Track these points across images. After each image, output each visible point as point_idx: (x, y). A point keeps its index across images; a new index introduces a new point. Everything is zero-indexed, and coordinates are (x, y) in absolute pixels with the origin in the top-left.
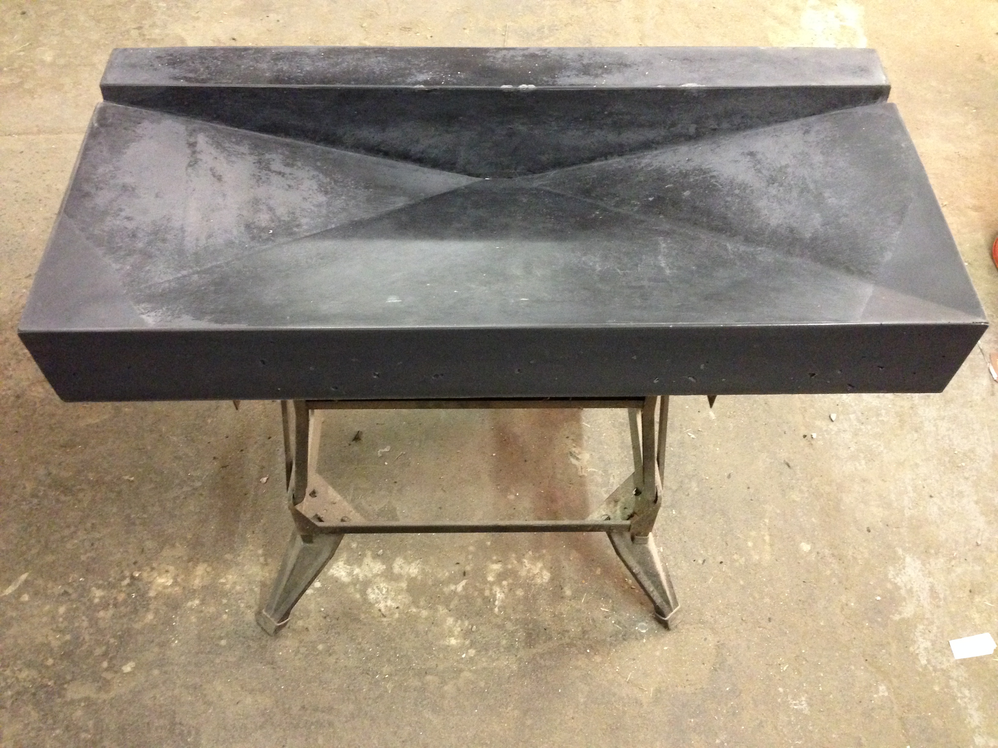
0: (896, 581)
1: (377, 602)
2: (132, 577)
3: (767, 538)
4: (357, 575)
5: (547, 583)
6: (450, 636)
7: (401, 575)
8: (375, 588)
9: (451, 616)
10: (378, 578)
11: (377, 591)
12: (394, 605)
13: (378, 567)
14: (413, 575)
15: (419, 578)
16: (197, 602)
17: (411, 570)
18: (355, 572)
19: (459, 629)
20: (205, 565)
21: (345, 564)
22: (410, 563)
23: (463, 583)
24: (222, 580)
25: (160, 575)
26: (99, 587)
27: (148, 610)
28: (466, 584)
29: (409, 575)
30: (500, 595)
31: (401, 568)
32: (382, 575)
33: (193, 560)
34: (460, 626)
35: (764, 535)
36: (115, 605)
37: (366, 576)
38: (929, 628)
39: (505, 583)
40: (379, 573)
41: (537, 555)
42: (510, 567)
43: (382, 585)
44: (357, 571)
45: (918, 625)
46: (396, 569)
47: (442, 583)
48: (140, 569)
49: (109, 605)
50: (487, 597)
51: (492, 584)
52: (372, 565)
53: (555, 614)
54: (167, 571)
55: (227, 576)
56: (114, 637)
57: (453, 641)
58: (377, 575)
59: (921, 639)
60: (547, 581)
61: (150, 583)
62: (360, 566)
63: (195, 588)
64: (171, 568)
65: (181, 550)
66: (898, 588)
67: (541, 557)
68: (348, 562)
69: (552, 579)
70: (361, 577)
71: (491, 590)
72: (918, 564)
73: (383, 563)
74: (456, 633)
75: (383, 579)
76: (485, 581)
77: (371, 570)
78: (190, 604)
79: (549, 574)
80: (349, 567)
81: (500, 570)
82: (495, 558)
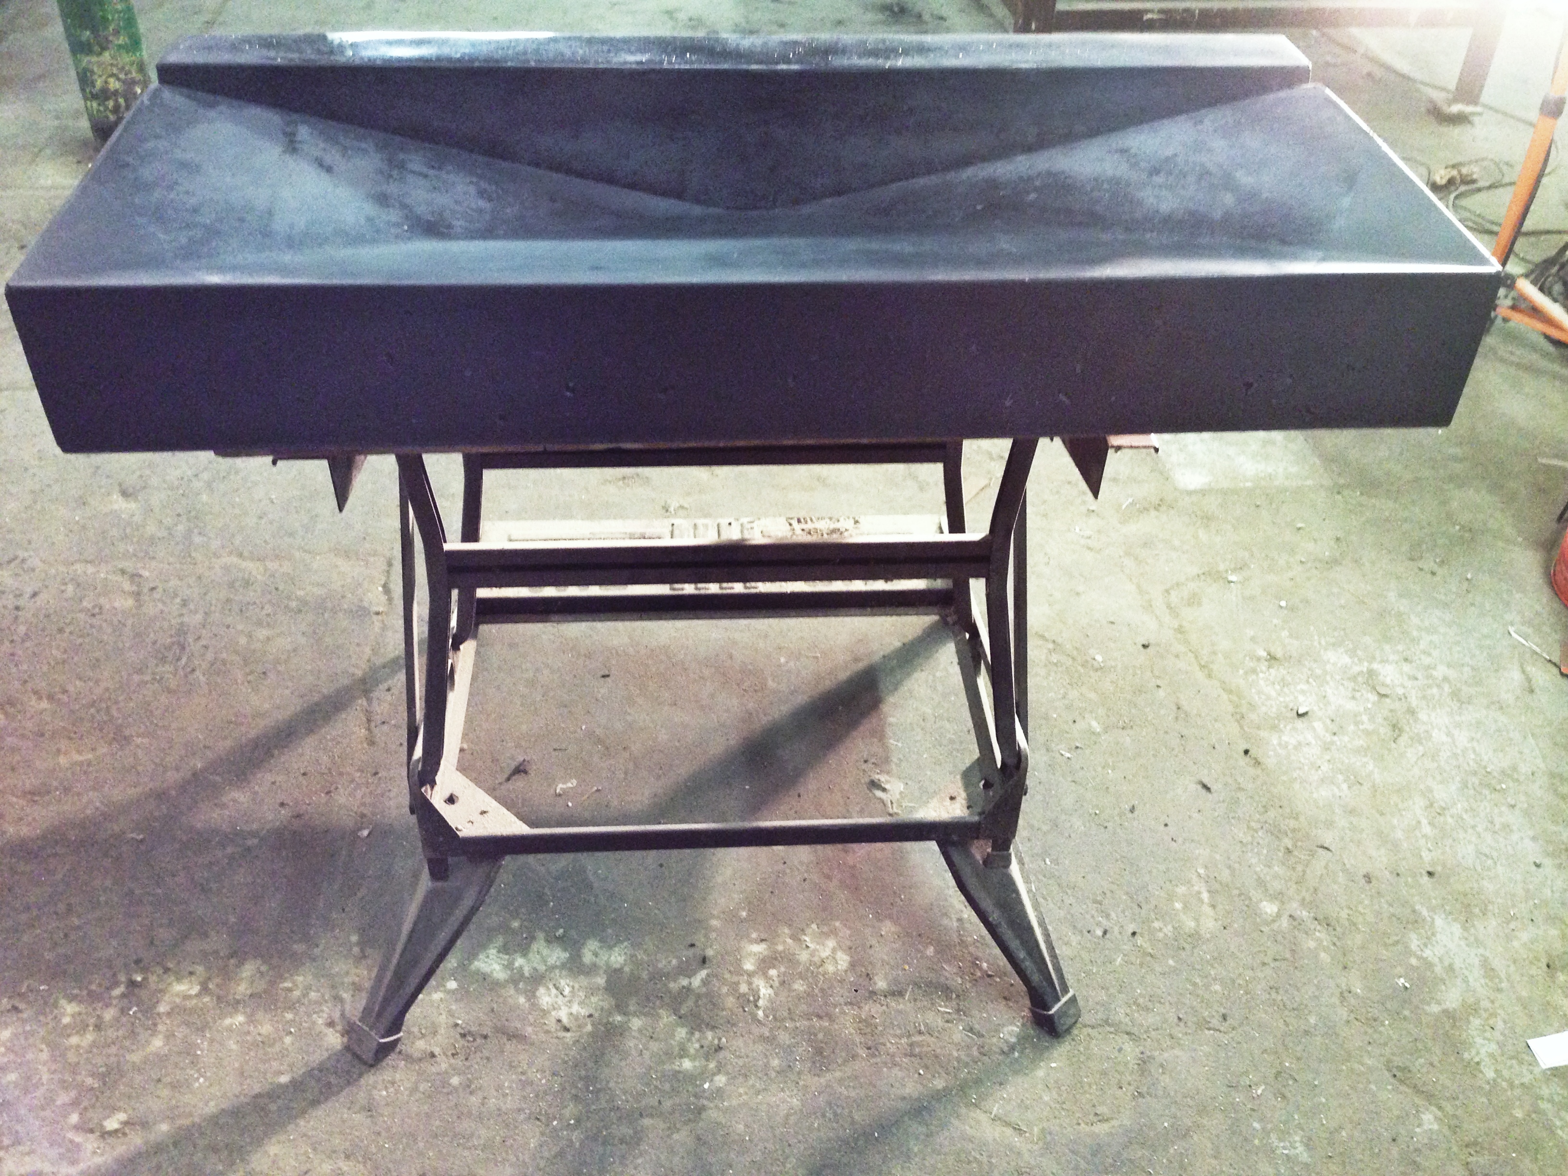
0: (1425, 955)
1: (554, 1009)
2: (132, 984)
3: (1205, 896)
4: (521, 967)
5: (846, 971)
6: (681, 1057)
7: (595, 965)
8: (551, 986)
9: (683, 1026)
10: (557, 971)
11: (554, 991)
12: (584, 1012)
13: (557, 955)
14: (618, 966)
15: (627, 969)
16: (240, 1018)
17: (613, 958)
18: (517, 964)
19: (697, 1046)
20: (259, 962)
21: (499, 952)
22: (611, 948)
23: (703, 973)
24: (288, 984)
25: (179, 980)
26: (72, 999)
27: (154, 1032)
28: (708, 975)
29: (607, 964)
30: (765, 992)
31: (596, 955)
32: (563, 966)
33: (239, 955)
34: (698, 1040)
35: (1199, 893)
36: (98, 1027)
37: (535, 969)
38: (1491, 1022)
39: (773, 972)
40: (558, 963)
41: (825, 929)
42: (780, 948)
43: (563, 982)
44: (519, 961)
45: (1471, 1018)
46: (588, 957)
47: (667, 975)
48: (145, 970)
49: (88, 1026)
50: (744, 995)
51: (750, 975)
52: (545, 952)
53: (860, 1018)
54: (191, 973)
55: (295, 978)
56: (93, 1075)
57: (687, 1064)
58: (553, 968)
59: (1479, 1040)
60: (844, 968)
61: (161, 991)
62: (525, 955)
63: (237, 997)
64: (200, 969)
65: (218, 941)
66: (1430, 965)
67: (834, 932)
68: (505, 949)
69: (853, 965)
70: (527, 971)
71: (750, 984)
72: (1457, 929)
73: (565, 950)
74: (692, 1051)
75: (564, 973)
76: (740, 972)
77: (545, 962)
78: (228, 1021)
79: (847, 958)
80: (507, 957)
81: (766, 953)
82: (754, 935)
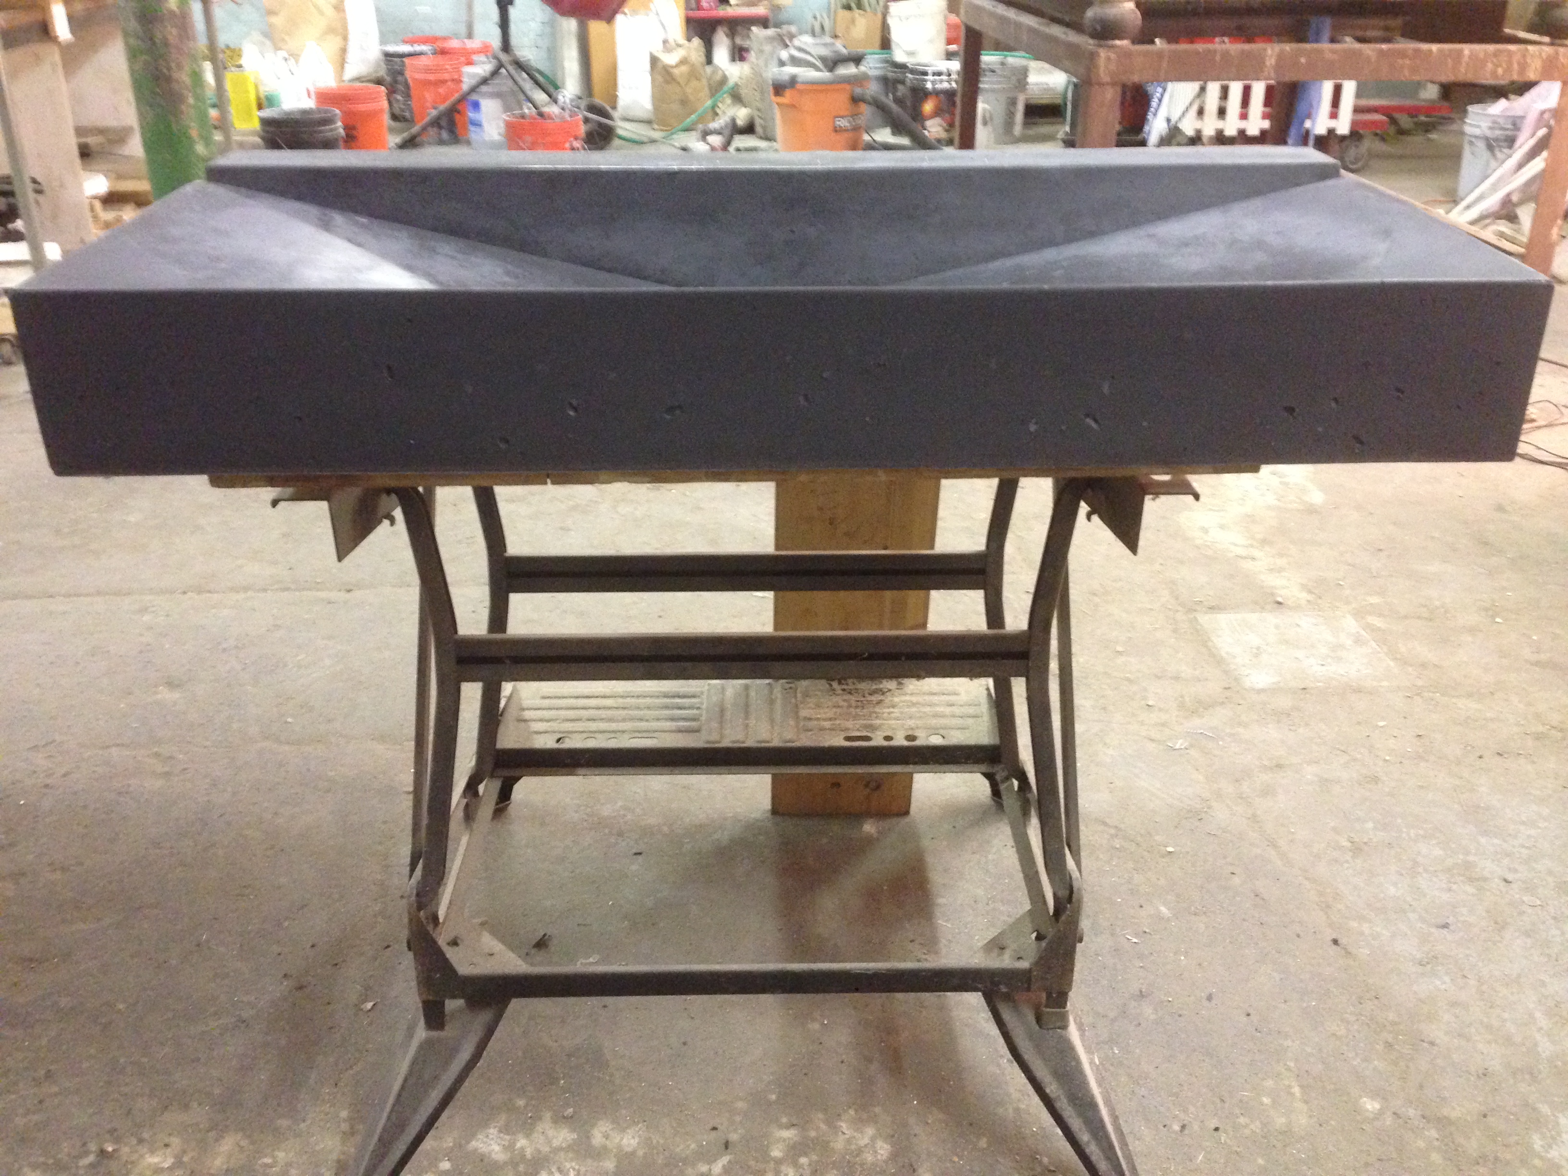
0: (1549, 1156)
2: (101, 1153)
3: (1296, 1090)
4: (522, 1149)
5: (886, 1162)
7: (605, 1147)
8: (554, 1170)
10: (562, 1154)
11: (557, 1175)
13: (563, 1136)
14: (630, 1149)
15: (640, 1153)
17: (625, 1141)
18: (518, 1145)
20: (239, 1135)
21: (500, 1131)
22: (623, 1130)
23: (725, 1160)
24: (266, 1160)
25: (152, 1152)
26: (37, 1167)
28: (730, 1162)
29: (620, 1147)
31: (607, 1137)
32: (569, 1148)
33: (219, 1129)
35: (1290, 1087)
37: (539, 1151)
39: (803, 1160)
40: (564, 1145)
41: (865, 1116)
42: (813, 1134)
43: (568, 1166)
44: (522, 1142)
46: (597, 1138)
47: (685, 1161)
48: (117, 1140)
51: (779, 1162)
52: (551, 1133)
54: (167, 1145)
55: (276, 1153)
58: (560, 1149)
60: (884, 1157)
61: (132, 1163)
62: (528, 1136)
64: (175, 1141)
65: (199, 1114)
67: (873, 1120)
68: (506, 1129)
69: (894, 1156)
70: (529, 1153)
71: (777, 1172)
73: (573, 1130)
75: (571, 1155)
76: (766, 1158)
77: (549, 1142)
79: (887, 1147)
80: (507, 1137)
81: (795, 1139)
82: (784, 1120)
